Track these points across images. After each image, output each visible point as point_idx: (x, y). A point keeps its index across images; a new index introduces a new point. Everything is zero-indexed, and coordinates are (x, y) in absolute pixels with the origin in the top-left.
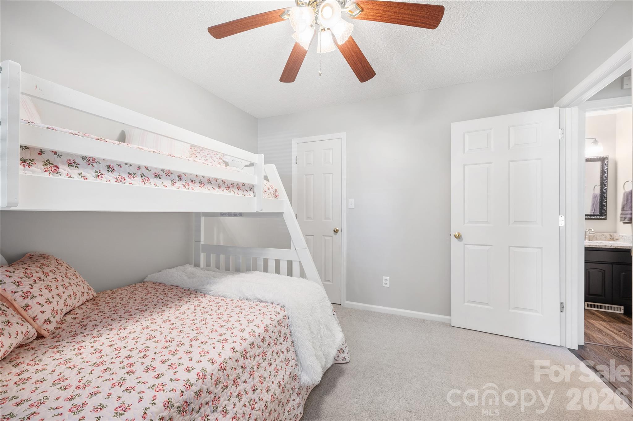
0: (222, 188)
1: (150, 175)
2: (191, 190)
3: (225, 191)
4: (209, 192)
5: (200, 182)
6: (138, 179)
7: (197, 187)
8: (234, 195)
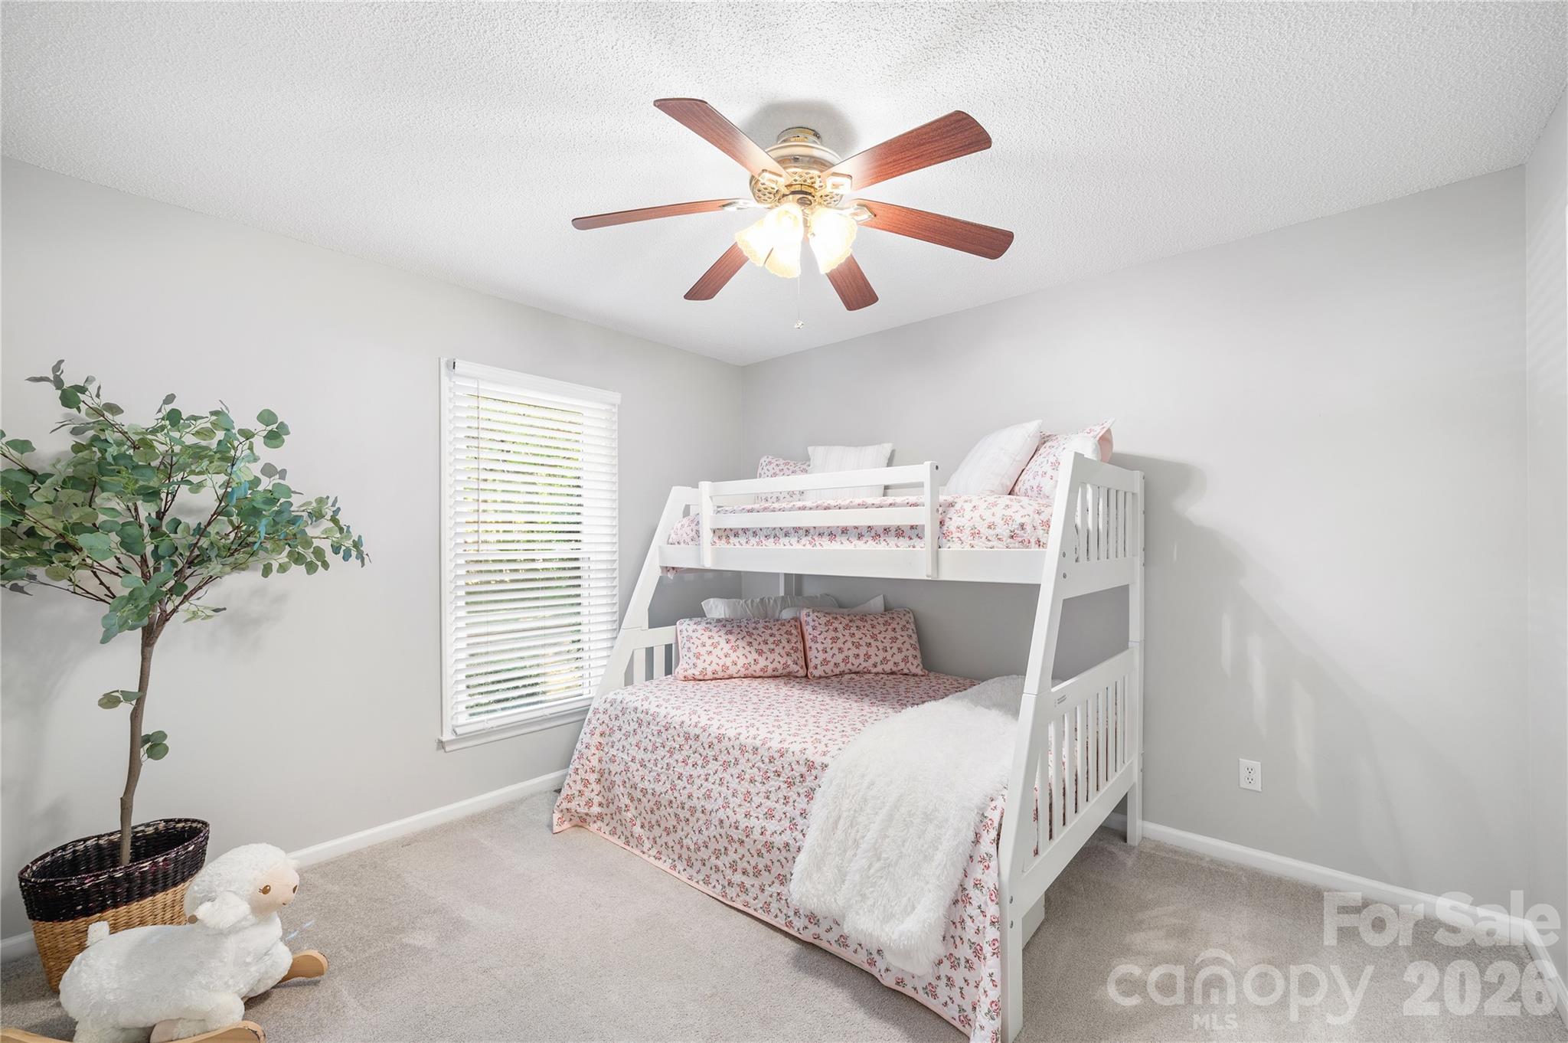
0: (865, 539)
1: (781, 534)
2: (818, 547)
3: (870, 542)
4: (842, 547)
5: (831, 534)
6: (772, 540)
7: (825, 541)
8: (887, 548)
